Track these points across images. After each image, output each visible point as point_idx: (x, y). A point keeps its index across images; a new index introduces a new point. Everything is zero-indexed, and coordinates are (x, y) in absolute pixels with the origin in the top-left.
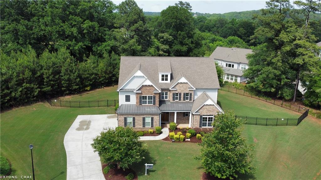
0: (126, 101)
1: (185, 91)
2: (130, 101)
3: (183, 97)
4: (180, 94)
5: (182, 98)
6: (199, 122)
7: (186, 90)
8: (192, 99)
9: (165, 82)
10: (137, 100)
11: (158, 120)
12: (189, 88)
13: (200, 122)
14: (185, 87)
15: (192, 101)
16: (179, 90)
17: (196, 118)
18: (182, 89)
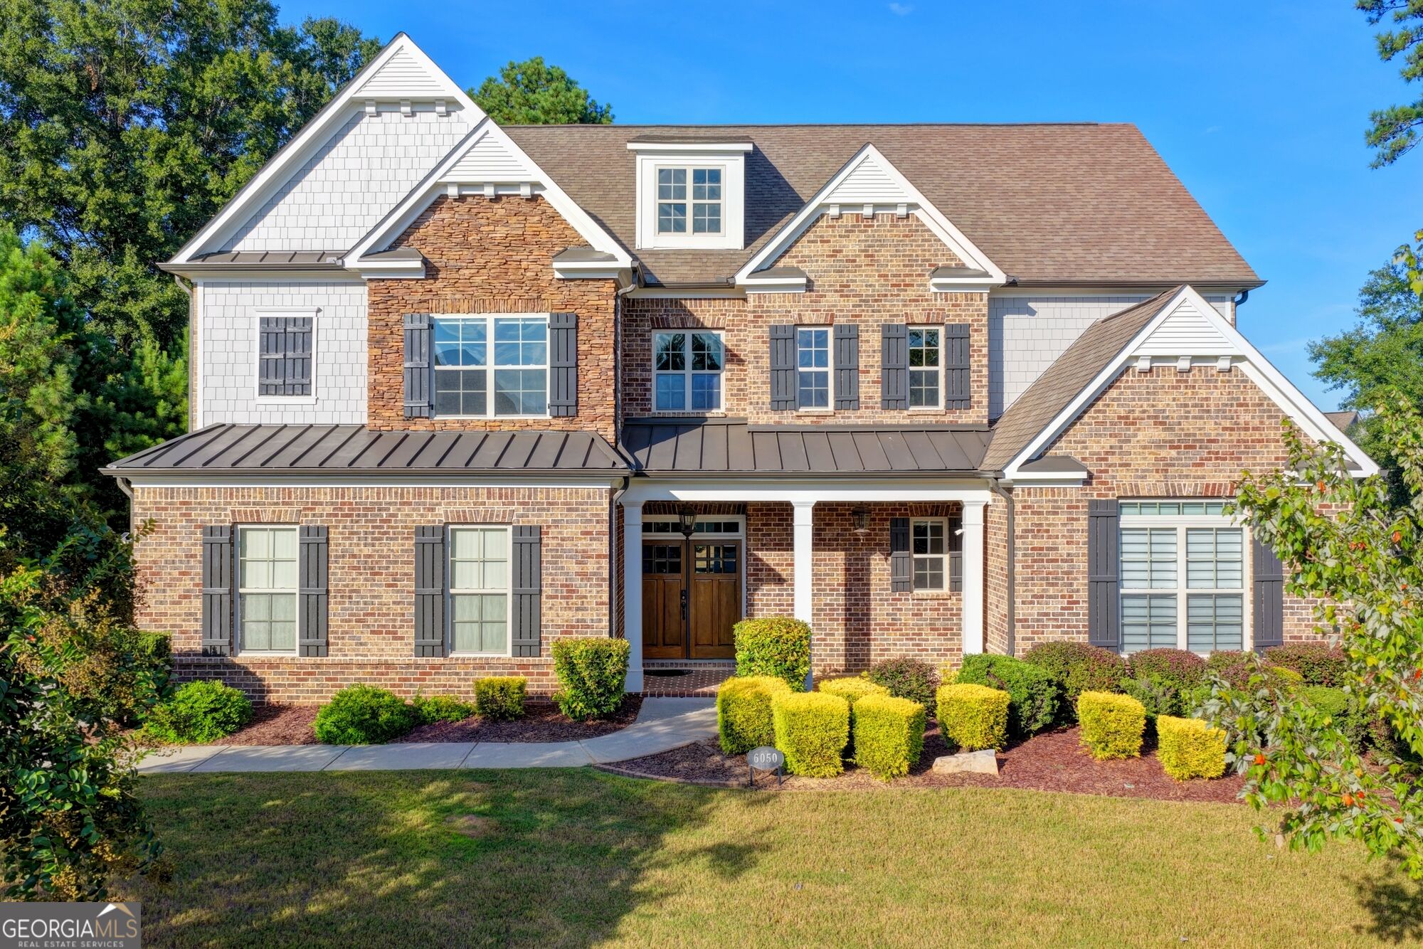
0: (265, 390)
1: (898, 308)
2: (304, 390)
3: (875, 374)
4: (848, 337)
5: (870, 388)
6: (1081, 583)
7: (911, 293)
8: (980, 394)
9: (689, 241)
10: (374, 362)
11: (591, 566)
12: (937, 271)
13: (1094, 583)
14: (894, 266)
15: (977, 415)
16: (832, 298)
17: (1038, 530)
18: (866, 280)
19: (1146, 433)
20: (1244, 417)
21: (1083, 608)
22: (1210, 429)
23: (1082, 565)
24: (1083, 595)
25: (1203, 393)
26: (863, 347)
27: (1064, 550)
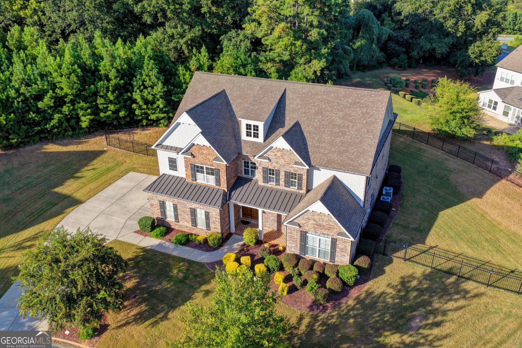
0: (170, 169)
1: (288, 168)
2: (176, 170)
3: (283, 180)
4: (278, 172)
5: (282, 182)
6: (299, 243)
7: (290, 165)
8: (304, 188)
9: (252, 139)
10: (186, 170)
12: (296, 163)
13: (301, 244)
14: (288, 160)
15: (304, 191)
16: (275, 164)
17: (291, 233)
18: (281, 161)
19: (312, 222)
20: (331, 223)
21: (299, 247)
22: (324, 224)
23: (299, 240)
24: (299, 245)
25: (323, 217)
26: (281, 174)
27: (296, 237)
